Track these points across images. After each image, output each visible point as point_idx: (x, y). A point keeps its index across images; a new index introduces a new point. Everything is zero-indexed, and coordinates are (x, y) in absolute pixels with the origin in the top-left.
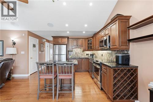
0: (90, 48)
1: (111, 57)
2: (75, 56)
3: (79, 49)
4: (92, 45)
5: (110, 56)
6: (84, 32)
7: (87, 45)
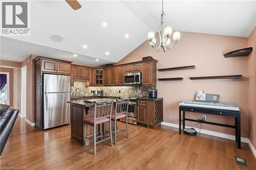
0: (99, 82)
1: (136, 93)
2: (74, 94)
3: (81, 83)
4: (103, 79)
5: (133, 92)
6: (97, 60)
7: (94, 77)
